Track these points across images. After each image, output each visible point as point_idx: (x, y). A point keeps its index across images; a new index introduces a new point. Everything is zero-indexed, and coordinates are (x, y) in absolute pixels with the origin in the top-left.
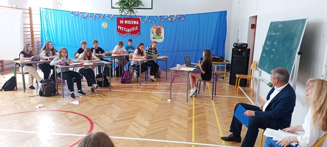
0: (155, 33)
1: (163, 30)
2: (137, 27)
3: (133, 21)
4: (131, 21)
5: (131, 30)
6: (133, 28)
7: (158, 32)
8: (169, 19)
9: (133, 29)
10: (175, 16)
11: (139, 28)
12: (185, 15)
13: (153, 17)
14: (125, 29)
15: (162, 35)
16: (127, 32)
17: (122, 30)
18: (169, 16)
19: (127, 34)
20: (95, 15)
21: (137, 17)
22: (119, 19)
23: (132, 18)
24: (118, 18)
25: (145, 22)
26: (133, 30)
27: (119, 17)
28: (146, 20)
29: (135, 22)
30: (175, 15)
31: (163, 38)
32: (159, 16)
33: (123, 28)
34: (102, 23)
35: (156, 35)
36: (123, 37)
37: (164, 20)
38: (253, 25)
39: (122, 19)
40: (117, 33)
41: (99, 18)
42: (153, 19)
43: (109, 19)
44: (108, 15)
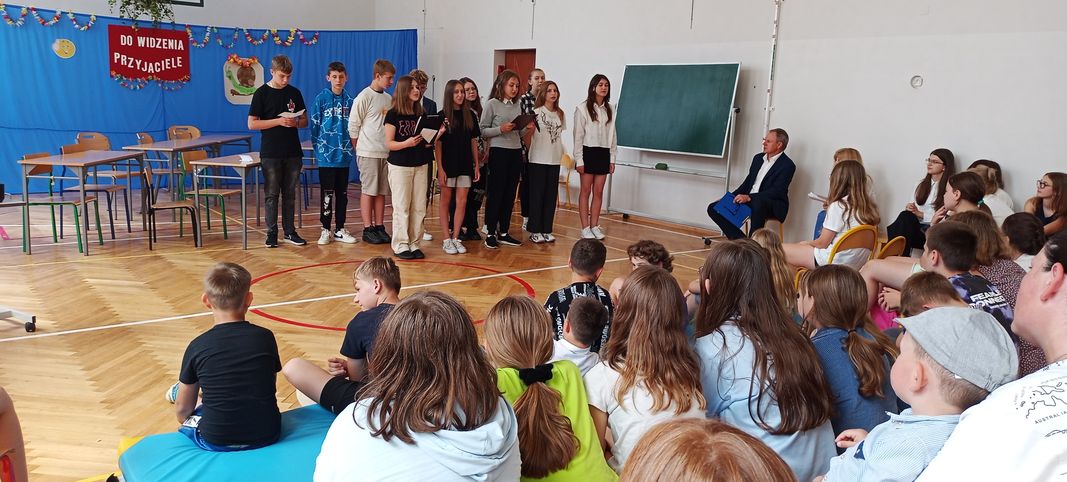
0: (236, 77)
1: (259, 71)
2: (179, 58)
3: (164, 40)
4: (160, 40)
5: (161, 67)
6: (167, 60)
7: (246, 76)
8: (276, 39)
9: (166, 64)
10: (292, 34)
11: (185, 62)
12: (319, 32)
13: (230, 32)
14: (139, 63)
16: (147, 74)
17: (129, 66)
18: (274, 30)
19: (148, 80)
20: (24, 11)
21: (178, 29)
22: (115, 30)
23: (161, 30)
24: (111, 27)
25: (205, 44)
26: (167, 67)
27: (117, 23)
28: (207, 39)
29: (171, 44)
30: (293, 30)
32: (249, 31)
33: (132, 59)
34: (54, 41)
35: (238, 83)
36: (135, 88)
37: (261, 42)
38: (501, 68)
39: (127, 31)
40: (112, 76)
41: (43, 24)
42: (227, 37)
43: (83, 29)
44: (74, 14)
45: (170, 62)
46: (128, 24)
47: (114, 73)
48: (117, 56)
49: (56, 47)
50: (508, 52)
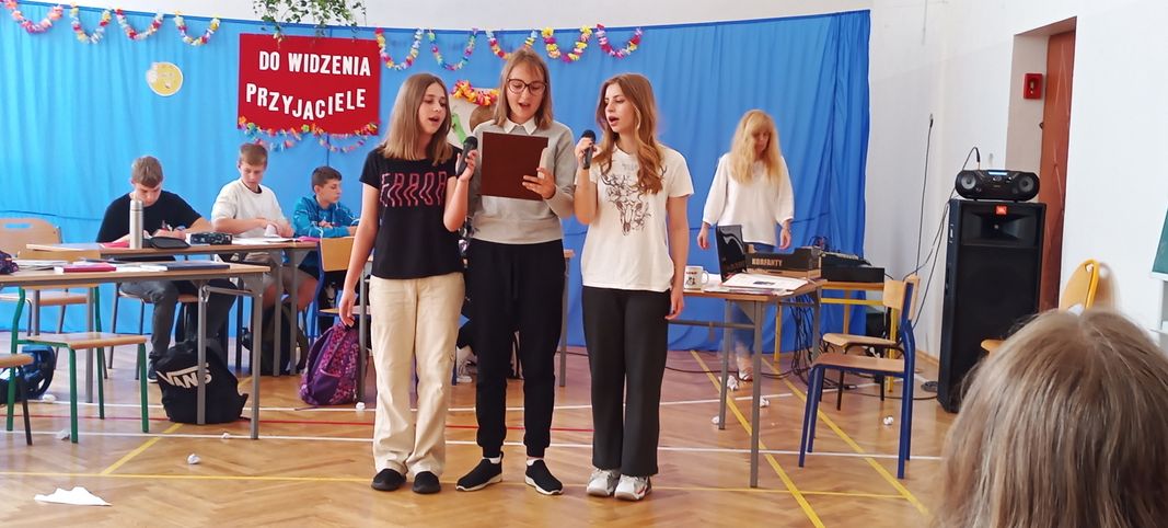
2: (360, 91)
3: (336, 58)
4: (328, 58)
5: (326, 109)
6: (338, 95)
8: (550, 47)
9: (336, 103)
10: (585, 36)
11: (373, 99)
12: (643, 28)
13: (460, 38)
14: (287, 102)
16: (300, 122)
17: (272, 108)
18: (548, 30)
19: (301, 133)
20: (105, 16)
21: (361, 36)
22: (251, 45)
23: (331, 40)
24: (245, 39)
25: (409, 63)
26: (338, 109)
27: (256, 30)
28: (414, 52)
29: (348, 64)
30: (586, 28)
32: (496, 34)
33: (277, 95)
34: (149, 67)
36: (277, 149)
39: (268, 44)
40: (239, 127)
41: (132, 35)
42: (454, 48)
43: (195, 43)
44: (185, 17)
45: (344, 99)
47: (243, 121)
48: (251, 89)
49: (152, 77)
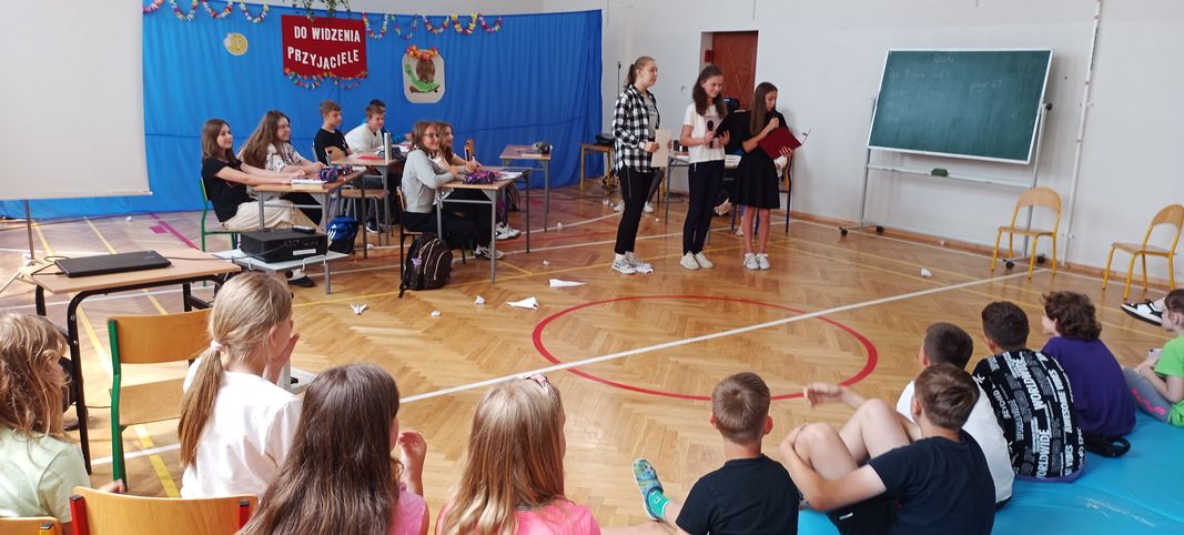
0: (414, 72)
1: (439, 64)
2: (355, 51)
3: (340, 31)
4: (335, 31)
5: (336, 62)
6: (343, 54)
7: (425, 71)
8: (457, 26)
9: (342, 58)
10: (474, 20)
11: (362, 55)
12: (502, 16)
13: (409, 19)
14: (313, 58)
15: (439, 77)
16: (322, 70)
17: (304, 62)
18: (455, 16)
19: (323, 77)
20: (195, 2)
21: (354, 17)
22: (290, 20)
23: (335, 19)
24: (284, 18)
25: (383, 34)
26: (344, 62)
27: (292, 13)
28: (385, 28)
29: (347, 35)
30: (474, 16)
31: (442, 90)
32: (428, 17)
33: (306, 54)
34: (226, 36)
35: (417, 78)
36: (310, 87)
37: (441, 30)
38: (708, 53)
39: (302, 21)
40: (286, 74)
41: (215, 16)
42: (408, 25)
43: (255, 21)
44: (247, 4)
45: (346, 56)
46: (301, 14)
47: (287, 71)
48: (291, 50)
49: (228, 42)
50: (716, 35)
